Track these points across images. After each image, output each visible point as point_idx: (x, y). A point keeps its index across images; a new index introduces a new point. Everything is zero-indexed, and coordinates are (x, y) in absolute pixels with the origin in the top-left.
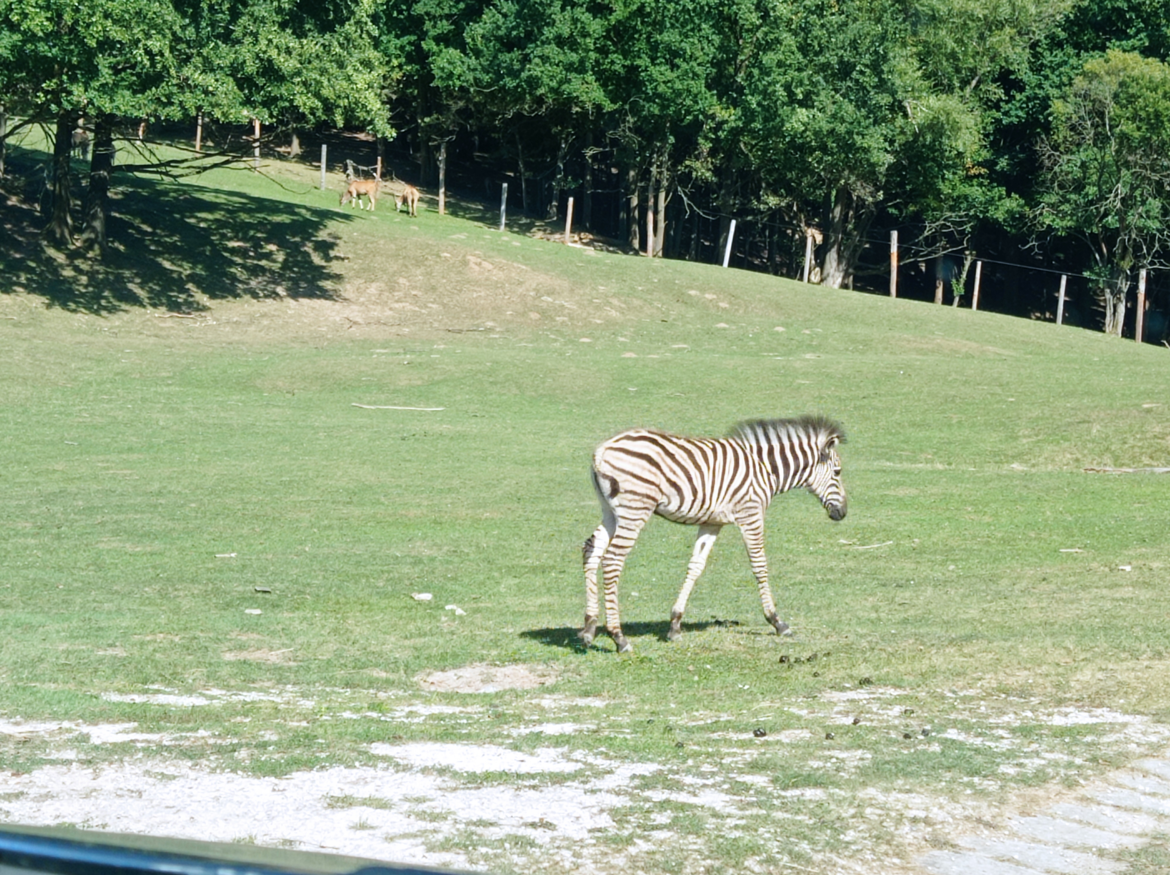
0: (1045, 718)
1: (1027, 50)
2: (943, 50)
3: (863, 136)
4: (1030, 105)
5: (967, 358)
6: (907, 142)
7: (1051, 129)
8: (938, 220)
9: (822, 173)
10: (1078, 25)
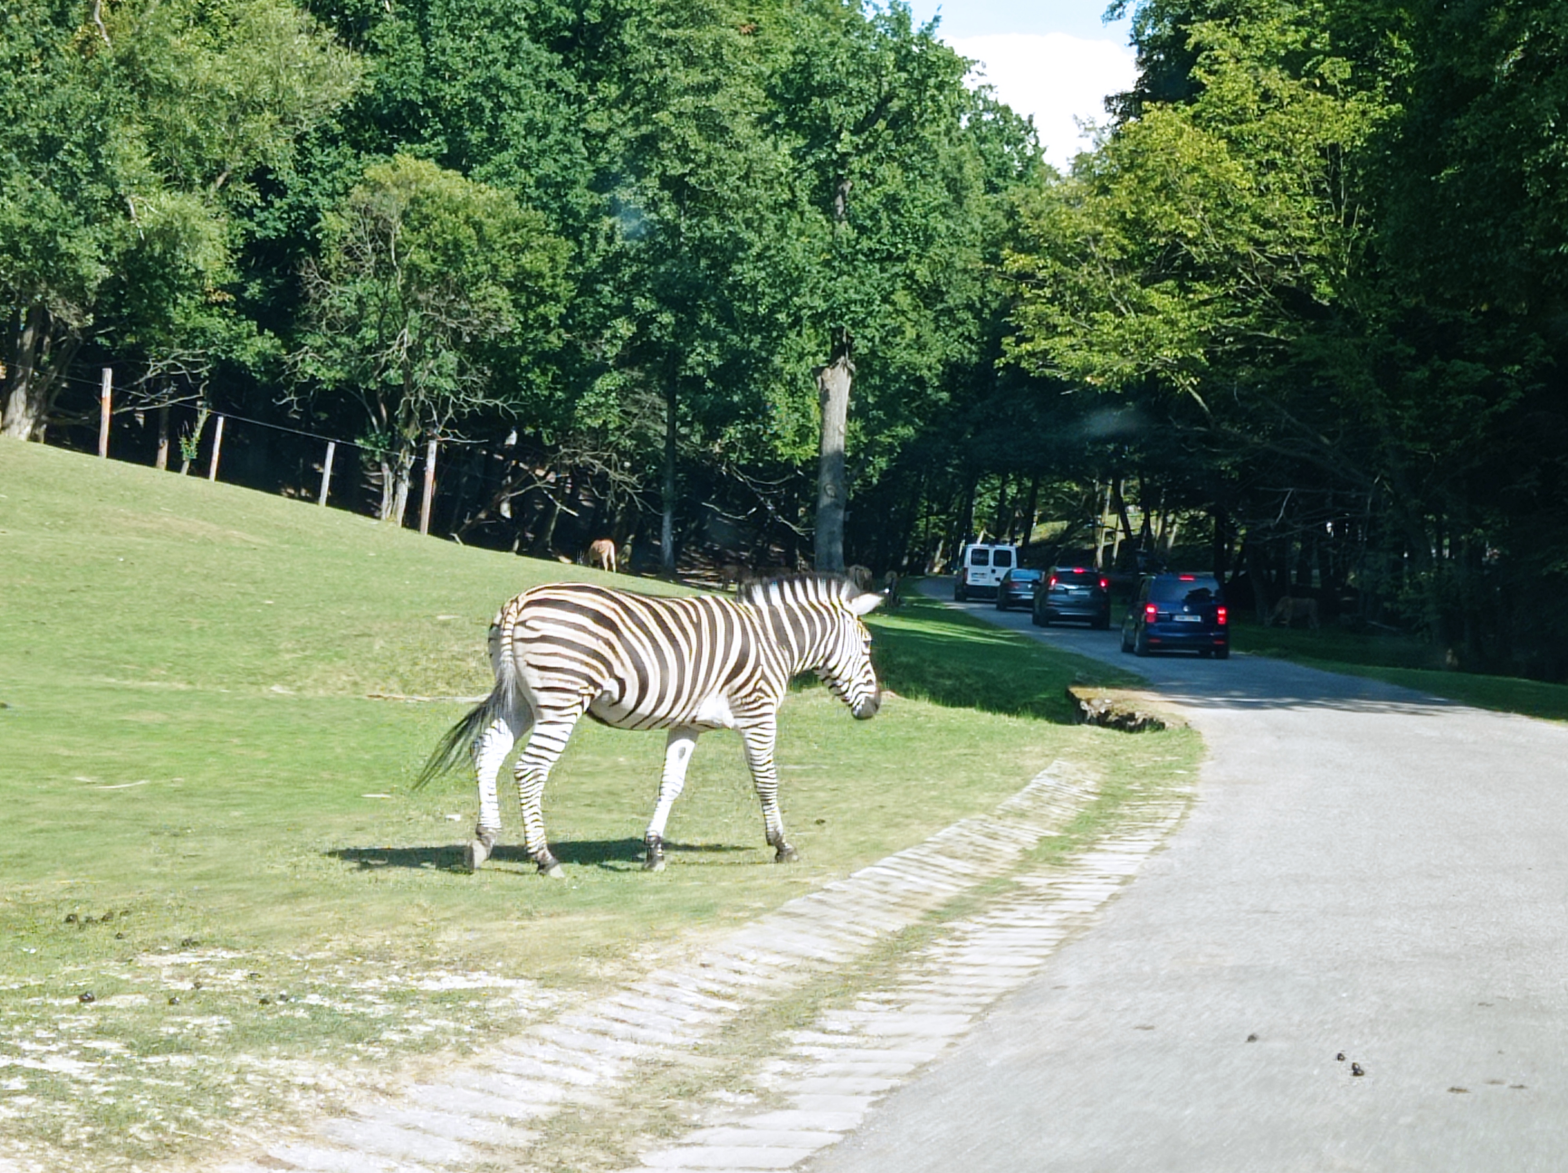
0: (414, 983)
1: (292, 144)
2: (181, 133)
3: (70, 238)
4: (293, 215)
5: (205, 544)
6: (128, 251)
7: (320, 250)
8: (166, 358)
9: (11, 284)
10: (358, 117)
